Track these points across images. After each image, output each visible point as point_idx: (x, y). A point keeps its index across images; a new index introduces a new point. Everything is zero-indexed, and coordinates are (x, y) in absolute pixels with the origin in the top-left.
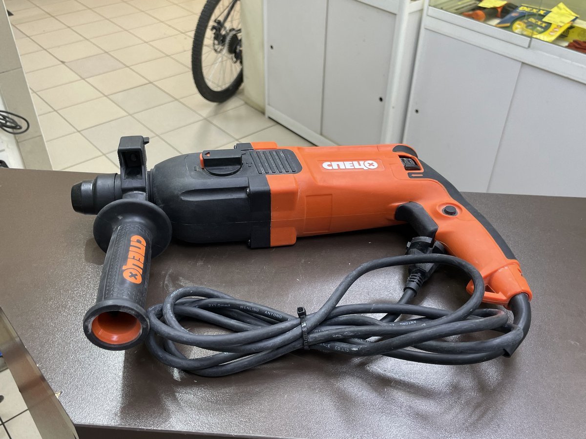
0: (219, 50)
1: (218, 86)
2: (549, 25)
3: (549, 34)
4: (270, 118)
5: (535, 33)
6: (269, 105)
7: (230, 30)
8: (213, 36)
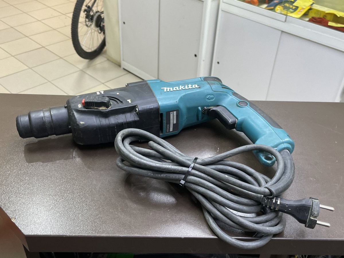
0: (89, 25)
1: (89, 49)
2: (297, 8)
3: (297, 13)
4: (124, 69)
5: (289, 13)
6: (123, 60)
7: (96, 12)
8: (85, 16)
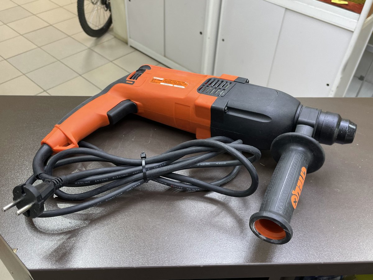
0: (95, 3)
1: (96, 26)
4: (131, 46)
6: (130, 38)
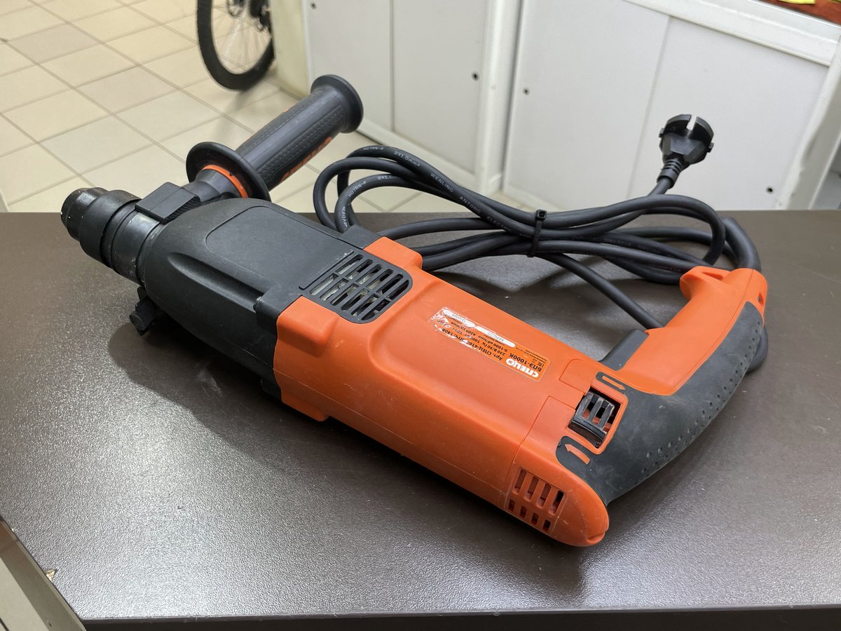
0: (236, 12)
1: (239, 66)
